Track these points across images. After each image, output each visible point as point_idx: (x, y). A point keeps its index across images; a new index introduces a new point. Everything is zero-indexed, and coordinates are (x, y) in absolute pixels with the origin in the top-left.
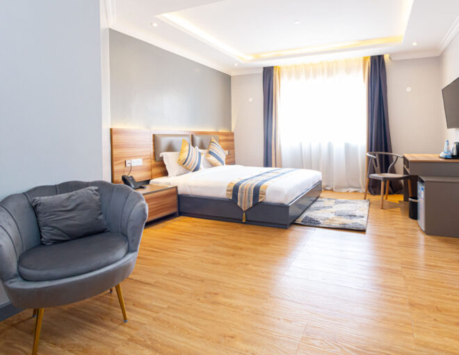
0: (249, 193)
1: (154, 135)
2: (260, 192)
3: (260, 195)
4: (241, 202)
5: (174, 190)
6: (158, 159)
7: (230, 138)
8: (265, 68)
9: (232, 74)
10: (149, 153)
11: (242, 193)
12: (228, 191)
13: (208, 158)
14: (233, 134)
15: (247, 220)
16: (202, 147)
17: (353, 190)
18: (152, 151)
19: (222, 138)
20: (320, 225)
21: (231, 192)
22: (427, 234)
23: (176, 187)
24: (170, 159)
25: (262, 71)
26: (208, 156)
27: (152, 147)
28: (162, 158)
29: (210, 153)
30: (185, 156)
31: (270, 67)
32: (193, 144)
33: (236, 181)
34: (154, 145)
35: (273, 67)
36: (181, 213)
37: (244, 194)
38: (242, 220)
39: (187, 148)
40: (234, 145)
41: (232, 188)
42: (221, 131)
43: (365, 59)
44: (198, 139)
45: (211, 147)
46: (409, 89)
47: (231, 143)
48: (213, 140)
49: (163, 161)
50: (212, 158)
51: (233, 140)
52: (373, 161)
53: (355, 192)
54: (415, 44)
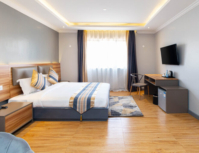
0: (84, 103)
1: (12, 68)
2: (91, 102)
3: (91, 104)
4: (79, 109)
5: (31, 105)
6: (15, 84)
7: (58, 66)
8: (79, 31)
9: (59, 32)
10: (8, 81)
11: (79, 103)
12: (70, 103)
13: (49, 80)
14: (60, 64)
15: (83, 119)
16: (44, 73)
17: (121, 90)
18: (10, 79)
19: (54, 66)
20: (122, 116)
21: (73, 103)
22: (167, 113)
23: (32, 103)
24: (24, 83)
25: (77, 32)
26: (49, 79)
27: (10, 76)
28: (19, 83)
29: (50, 76)
30: (35, 80)
31: (82, 30)
32: (39, 71)
33: (74, 96)
34: (12, 75)
35: (83, 31)
36: (35, 119)
37: (81, 104)
38: (80, 119)
39: (37, 75)
40: (60, 70)
41: (72, 100)
42: (54, 63)
43: (127, 32)
44: (41, 68)
45: (50, 73)
46: (143, 46)
47: (59, 69)
48: (51, 69)
49: (19, 85)
50: (51, 79)
51: (60, 67)
52: (134, 78)
53: (122, 91)
54: (149, 28)
